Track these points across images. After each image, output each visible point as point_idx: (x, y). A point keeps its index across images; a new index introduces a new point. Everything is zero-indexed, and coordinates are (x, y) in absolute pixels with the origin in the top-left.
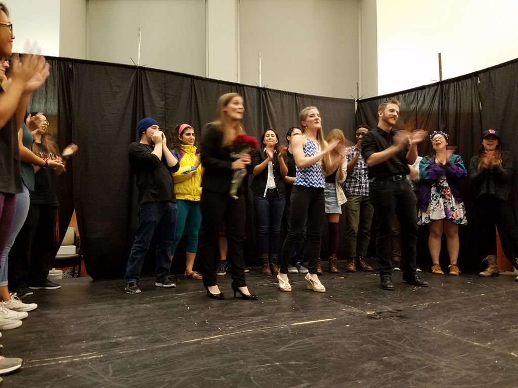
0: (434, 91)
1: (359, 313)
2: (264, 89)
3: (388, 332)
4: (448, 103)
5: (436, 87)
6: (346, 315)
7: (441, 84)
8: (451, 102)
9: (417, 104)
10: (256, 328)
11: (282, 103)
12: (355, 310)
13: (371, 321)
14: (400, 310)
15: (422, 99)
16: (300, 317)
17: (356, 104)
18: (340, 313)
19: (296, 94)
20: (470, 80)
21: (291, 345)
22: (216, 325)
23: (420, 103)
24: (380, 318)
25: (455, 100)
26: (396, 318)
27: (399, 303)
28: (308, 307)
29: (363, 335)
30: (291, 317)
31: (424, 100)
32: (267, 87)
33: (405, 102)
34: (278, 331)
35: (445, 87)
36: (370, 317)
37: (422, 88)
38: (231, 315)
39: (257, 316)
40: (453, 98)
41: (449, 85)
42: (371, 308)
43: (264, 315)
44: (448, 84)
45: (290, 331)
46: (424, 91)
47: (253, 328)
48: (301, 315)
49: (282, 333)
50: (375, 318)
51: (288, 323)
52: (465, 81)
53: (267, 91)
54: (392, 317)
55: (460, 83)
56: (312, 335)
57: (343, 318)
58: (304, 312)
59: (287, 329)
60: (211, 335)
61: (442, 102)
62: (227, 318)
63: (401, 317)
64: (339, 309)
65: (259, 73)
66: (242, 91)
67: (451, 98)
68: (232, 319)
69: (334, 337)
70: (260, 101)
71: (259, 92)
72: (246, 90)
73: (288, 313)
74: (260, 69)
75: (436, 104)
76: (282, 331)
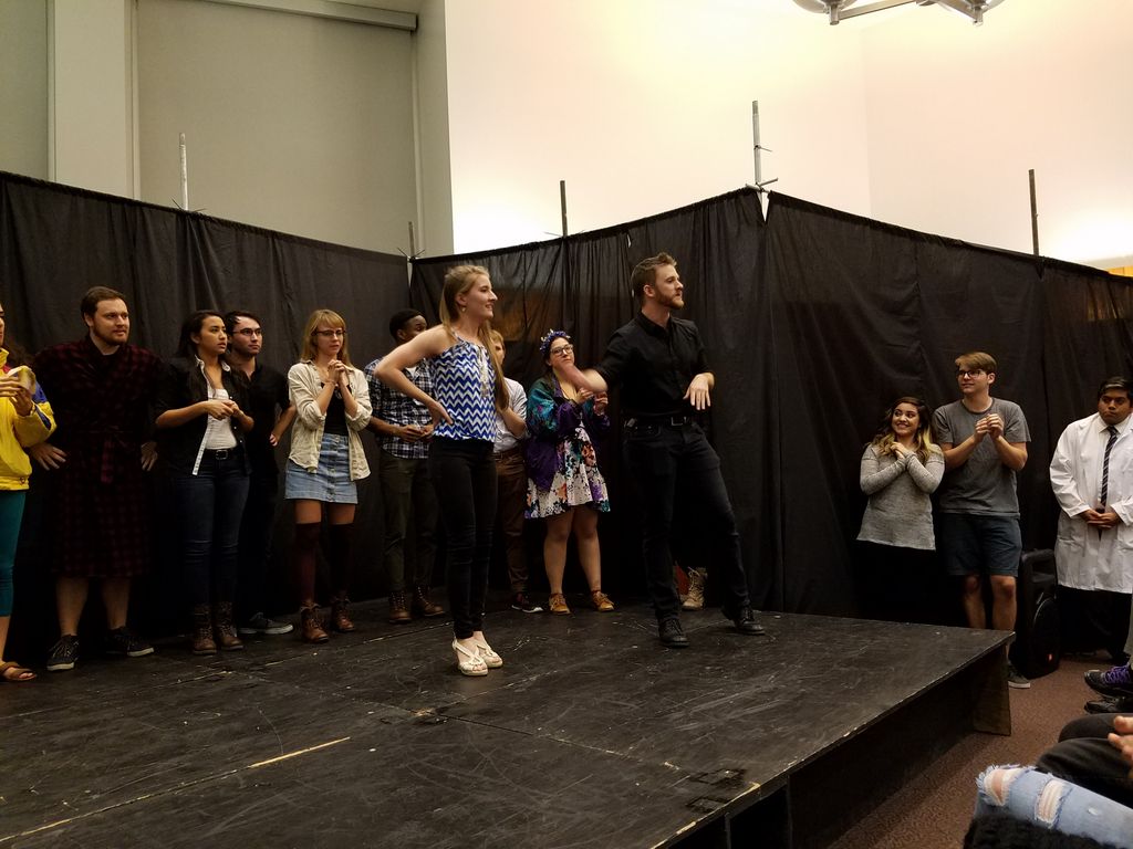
0: (553, 256)
1: (401, 718)
2: (196, 217)
3: (450, 750)
4: (578, 280)
5: (557, 247)
6: (376, 724)
7: (566, 242)
8: (583, 280)
9: (525, 277)
10: (160, 787)
11: (240, 251)
12: (396, 711)
13: (422, 730)
14: (482, 699)
15: (532, 270)
16: (269, 746)
17: (410, 265)
18: (362, 723)
19: (274, 234)
20: (613, 238)
21: (241, 814)
22: (54, 798)
25: (590, 276)
26: (472, 718)
28: (293, 718)
29: (402, 766)
30: (249, 750)
31: (537, 271)
32: (204, 213)
33: (502, 271)
34: (214, 788)
35: (573, 248)
36: (423, 722)
37: (534, 246)
38: (99, 764)
39: (168, 758)
40: (586, 271)
41: (579, 246)
43: (183, 754)
44: (577, 245)
45: (242, 782)
46: (536, 253)
47: (154, 790)
48: (274, 741)
49: (222, 792)
50: (430, 723)
51: (241, 765)
52: (605, 239)
53: (202, 222)
55: (598, 242)
56: (292, 785)
57: (363, 734)
58: (280, 734)
59: (236, 779)
60: (40, 824)
61: (568, 278)
62: (90, 775)
63: (482, 713)
64: (359, 715)
65: (182, 179)
66: (139, 218)
67: (584, 271)
68: (103, 774)
69: (339, 781)
70: (185, 244)
71: (184, 221)
72: (148, 216)
73: (243, 741)
74: (185, 169)
75: (557, 280)
76: (223, 785)
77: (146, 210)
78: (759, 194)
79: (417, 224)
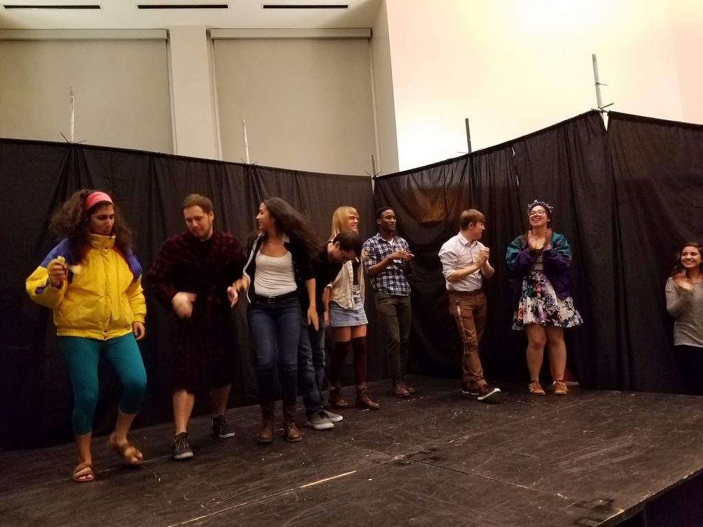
0: (463, 166)
1: (385, 460)
2: (254, 167)
3: (417, 482)
4: (480, 180)
6: (371, 463)
7: (471, 157)
8: (484, 179)
9: (445, 181)
10: (252, 499)
11: (278, 184)
12: (381, 455)
13: (398, 468)
14: (434, 450)
15: (449, 176)
16: (311, 475)
17: (373, 181)
18: (362, 462)
19: (296, 173)
20: (503, 151)
21: (298, 517)
22: (198, 502)
23: (448, 181)
24: (410, 464)
25: (488, 177)
26: (429, 461)
27: (435, 438)
28: (322, 458)
29: (389, 490)
30: (299, 477)
31: (453, 177)
32: (257, 164)
33: (430, 179)
34: (281, 500)
35: (476, 160)
36: (398, 463)
37: (449, 162)
38: (218, 483)
39: (255, 480)
40: (485, 174)
41: (480, 158)
42: (400, 450)
43: (263, 478)
44: (478, 157)
45: (297, 497)
46: (451, 165)
47: (249, 500)
48: (313, 472)
49: (286, 502)
50: (403, 464)
51: (296, 486)
52: (498, 152)
53: (257, 169)
54: (424, 460)
55: (492, 154)
56: (325, 499)
57: (364, 469)
58: (316, 467)
59: (293, 495)
60: (190, 518)
61: (473, 179)
62: (214, 490)
63: (435, 459)
64: (360, 457)
65: (245, 147)
66: (223, 170)
67: (484, 174)
68: (221, 489)
69: (352, 498)
70: (249, 183)
71: (247, 170)
72: (228, 169)
73: (296, 471)
74: (246, 140)
75: (467, 181)
76: (287, 499)
77: (226, 165)
78: (601, 114)
79: (376, 155)
